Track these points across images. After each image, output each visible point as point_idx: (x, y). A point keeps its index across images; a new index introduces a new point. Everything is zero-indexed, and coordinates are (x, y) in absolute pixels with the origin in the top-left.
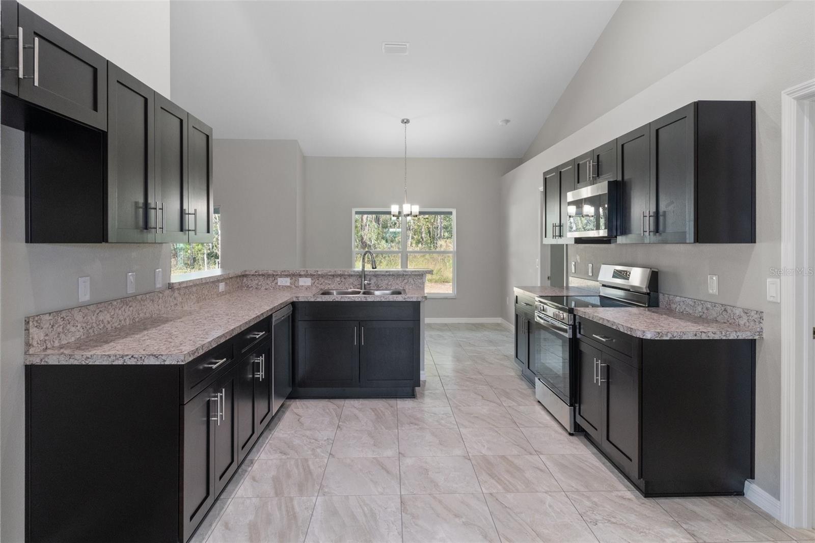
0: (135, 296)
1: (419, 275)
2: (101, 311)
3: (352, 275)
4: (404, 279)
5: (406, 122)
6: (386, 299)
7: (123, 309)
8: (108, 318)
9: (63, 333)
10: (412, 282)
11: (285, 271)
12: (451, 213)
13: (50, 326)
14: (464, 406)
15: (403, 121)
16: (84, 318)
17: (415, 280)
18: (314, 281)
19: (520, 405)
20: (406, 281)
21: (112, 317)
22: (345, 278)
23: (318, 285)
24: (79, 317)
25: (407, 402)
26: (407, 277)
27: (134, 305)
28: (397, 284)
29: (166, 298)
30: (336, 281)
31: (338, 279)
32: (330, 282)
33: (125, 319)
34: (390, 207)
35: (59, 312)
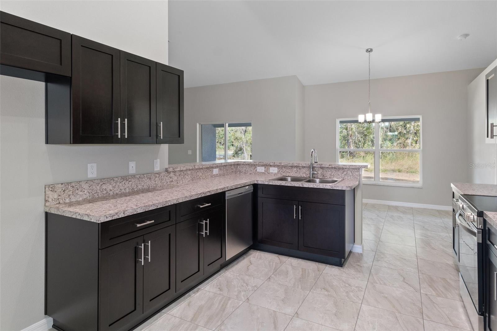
0: (133, 176)
1: (356, 169)
2: (104, 184)
3: (304, 167)
4: (344, 171)
5: (369, 51)
6: (318, 186)
7: (123, 183)
8: (110, 187)
9: (73, 195)
10: (351, 174)
11: (261, 162)
12: (418, 120)
13: (62, 191)
14: (381, 284)
15: (367, 51)
16: (90, 187)
17: (352, 172)
18: (279, 170)
19: (439, 296)
20: (345, 173)
21: (114, 187)
22: (300, 169)
23: (282, 173)
24: (86, 186)
25: (334, 269)
26: (346, 170)
27: (133, 180)
28: (338, 175)
29: (163, 177)
30: (293, 171)
31: (295, 169)
32: (290, 171)
33: (125, 189)
34: (357, 117)
35: (68, 183)
